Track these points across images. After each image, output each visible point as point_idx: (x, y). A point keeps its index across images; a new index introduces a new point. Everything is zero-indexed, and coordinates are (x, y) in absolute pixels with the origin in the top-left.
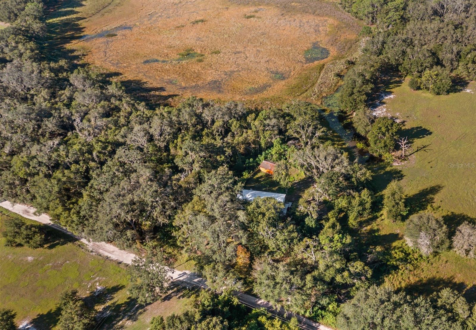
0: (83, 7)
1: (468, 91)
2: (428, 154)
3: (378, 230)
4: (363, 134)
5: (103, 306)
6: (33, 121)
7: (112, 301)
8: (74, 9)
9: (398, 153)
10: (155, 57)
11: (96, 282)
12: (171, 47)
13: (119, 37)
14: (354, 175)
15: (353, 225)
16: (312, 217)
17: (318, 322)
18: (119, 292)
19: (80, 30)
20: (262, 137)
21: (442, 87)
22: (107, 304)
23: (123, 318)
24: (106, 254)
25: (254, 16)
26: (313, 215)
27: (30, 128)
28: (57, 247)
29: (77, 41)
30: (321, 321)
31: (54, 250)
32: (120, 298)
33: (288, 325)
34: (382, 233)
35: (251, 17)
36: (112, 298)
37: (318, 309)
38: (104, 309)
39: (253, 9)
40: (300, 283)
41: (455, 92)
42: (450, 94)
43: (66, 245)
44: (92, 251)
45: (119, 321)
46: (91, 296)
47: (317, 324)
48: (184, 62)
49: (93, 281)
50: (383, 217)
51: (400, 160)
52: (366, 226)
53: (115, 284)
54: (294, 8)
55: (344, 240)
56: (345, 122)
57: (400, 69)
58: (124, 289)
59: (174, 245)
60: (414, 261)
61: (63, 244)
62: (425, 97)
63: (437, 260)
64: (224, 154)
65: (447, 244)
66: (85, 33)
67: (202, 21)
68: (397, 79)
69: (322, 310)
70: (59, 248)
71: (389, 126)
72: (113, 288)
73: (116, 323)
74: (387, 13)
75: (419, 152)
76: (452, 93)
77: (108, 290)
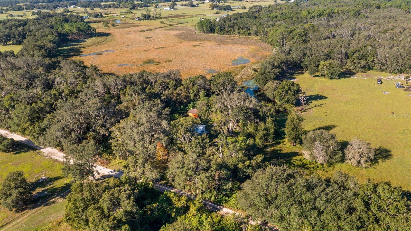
0: (85, 43)
1: (355, 77)
2: (324, 108)
3: (280, 150)
4: (272, 98)
5: (43, 189)
6: (27, 80)
7: (52, 186)
8: (80, 43)
9: (300, 108)
10: (126, 63)
11: (43, 174)
12: (138, 59)
13: (104, 55)
14: (261, 110)
15: (259, 144)
16: (224, 134)
17: (221, 206)
18: (58, 181)
19: (80, 52)
20: (191, 91)
21: (334, 72)
22: (46, 188)
23: (57, 196)
24: (56, 158)
25: (199, 46)
26: (224, 132)
27: (24, 85)
28: (21, 153)
29: (76, 57)
30: (224, 205)
31: (18, 155)
32: (58, 184)
33: (193, 202)
34: (283, 152)
35: (197, 46)
36: (53, 184)
37: (223, 196)
38: (43, 191)
39: (199, 42)
40: (205, 164)
41: (345, 78)
42: (341, 79)
43: (28, 152)
44: (46, 156)
45: (52, 199)
46: (35, 182)
47: (221, 207)
48: (145, 65)
49: (40, 174)
50: (285, 143)
51: (300, 112)
52: (271, 148)
53: (57, 176)
54: (227, 42)
55: (248, 141)
56: (259, 93)
57: (302, 66)
58: (63, 179)
59: (111, 153)
60: (311, 168)
61: (26, 151)
62: (321, 81)
63: (332, 169)
64: (160, 98)
65: (340, 154)
66: (83, 53)
67: (163, 48)
68: (300, 72)
69: (226, 197)
70: (23, 154)
71: (291, 85)
72: (55, 178)
73: (50, 200)
74: (293, 38)
75: (316, 107)
76: (343, 79)
77: (51, 179)
